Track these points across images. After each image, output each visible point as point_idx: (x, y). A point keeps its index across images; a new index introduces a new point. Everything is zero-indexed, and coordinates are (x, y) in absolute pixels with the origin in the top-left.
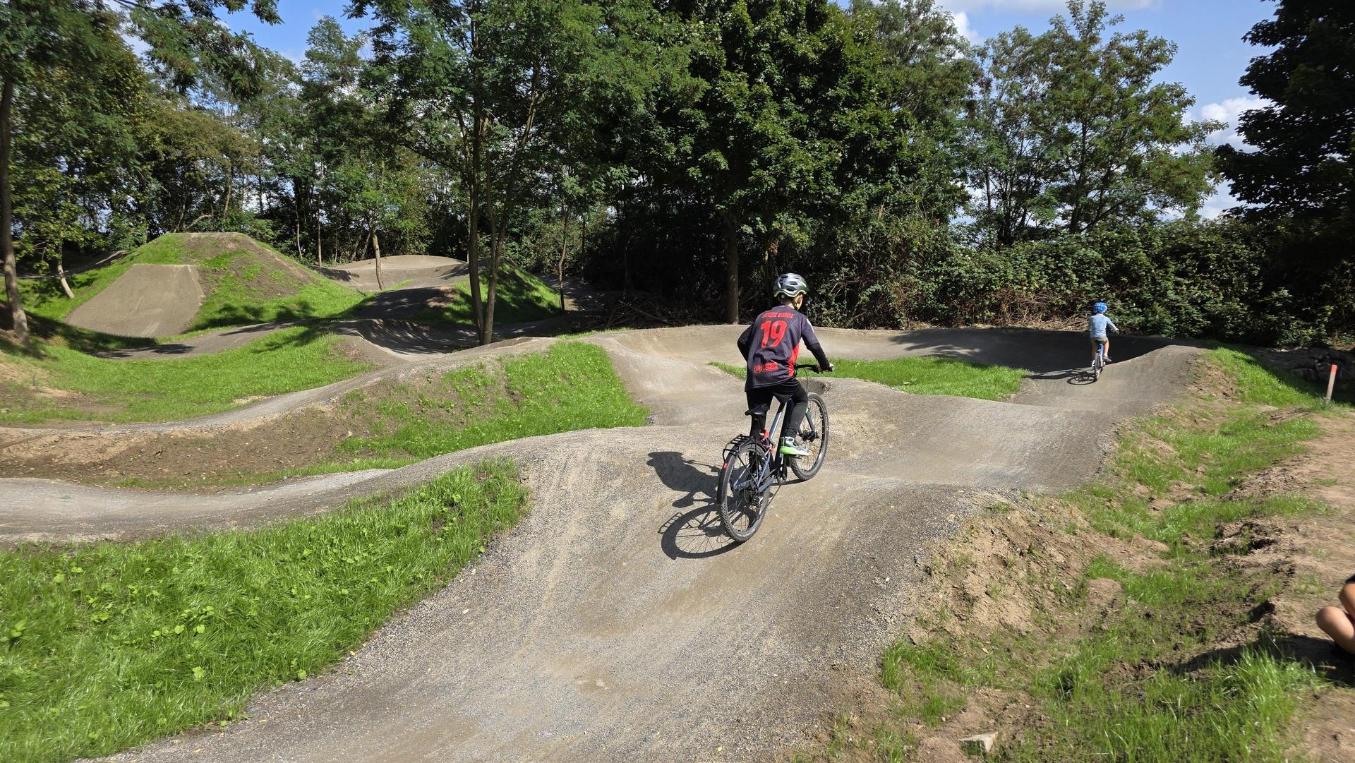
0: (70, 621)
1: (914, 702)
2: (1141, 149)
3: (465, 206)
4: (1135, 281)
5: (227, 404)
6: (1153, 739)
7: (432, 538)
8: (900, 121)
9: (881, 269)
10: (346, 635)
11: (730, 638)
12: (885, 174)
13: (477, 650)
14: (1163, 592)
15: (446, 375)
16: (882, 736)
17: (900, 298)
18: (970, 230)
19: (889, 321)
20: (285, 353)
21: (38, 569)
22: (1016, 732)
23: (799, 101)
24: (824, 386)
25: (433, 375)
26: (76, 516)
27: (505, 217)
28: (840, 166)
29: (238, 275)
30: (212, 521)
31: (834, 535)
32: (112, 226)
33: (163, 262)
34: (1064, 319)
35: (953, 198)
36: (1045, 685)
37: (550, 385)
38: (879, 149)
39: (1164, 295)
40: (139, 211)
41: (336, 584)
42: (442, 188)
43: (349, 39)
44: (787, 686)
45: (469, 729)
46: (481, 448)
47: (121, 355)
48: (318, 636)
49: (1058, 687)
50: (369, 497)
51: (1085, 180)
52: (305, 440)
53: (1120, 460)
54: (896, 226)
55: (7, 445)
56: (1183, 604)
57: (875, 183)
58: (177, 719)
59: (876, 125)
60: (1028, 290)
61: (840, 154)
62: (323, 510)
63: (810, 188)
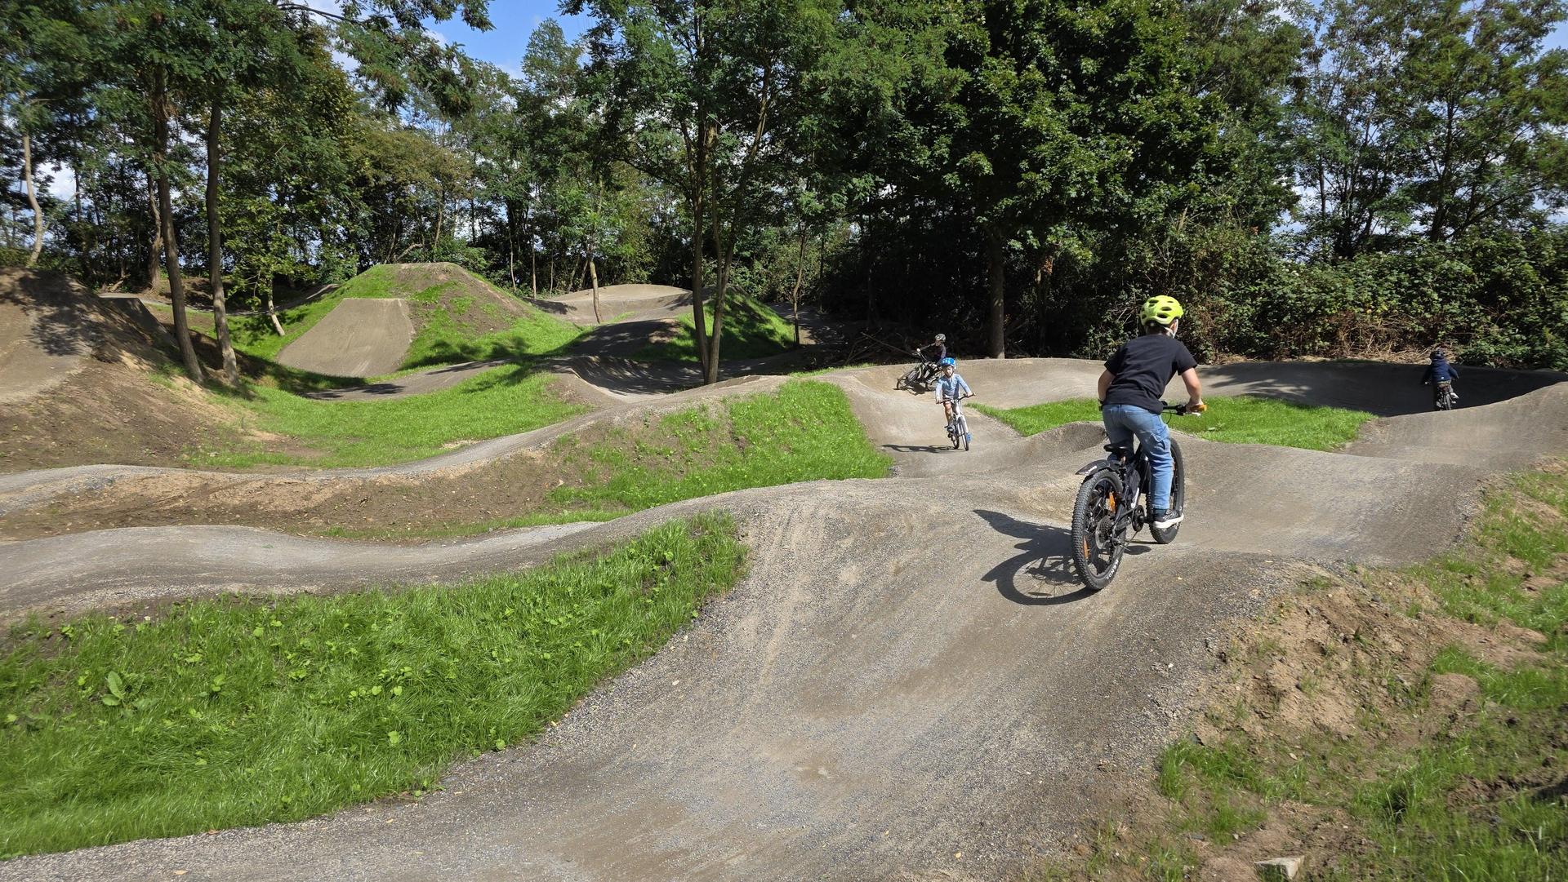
0: (268, 678)
1: (1199, 814)
2: (1527, 133)
3: (690, 228)
4: (1518, 300)
5: (435, 449)
7: (641, 599)
8: (1208, 108)
9: (1183, 290)
10: (547, 703)
11: (975, 727)
12: (1187, 175)
13: (686, 726)
14: (1533, 693)
15: (665, 418)
16: (1157, 852)
17: (1206, 325)
18: (1298, 240)
20: (497, 394)
21: (238, 622)
22: (1329, 857)
23: (1079, 92)
25: (650, 418)
26: (278, 567)
27: (733, 240)
28: (1132, 166)
29: (449, 309)
30: (413, 575)
31: (1105, 610)
32: (323, 258)
33: (373, 296)
34: (1421, 349)
35: (1276, 201)
36: (1369, 803)
37: (780, 430)
38: (1181, 141)
39: (1558, 318)
40: (348, 241)
41: (538, 647)
42: (665, 208)
43: (569, 45)
44: (1041, 786)
45: (675, 815)
46: (697, 500)
47: (331, 396)
48: (518, 703)
49: (1386, 805)
50: (575, 553)
51: (1450, 175)
52: (514, 489)
53: (1486, 526)
54: (1203, 237)
55: (213, 491)
56: (1560, 710)
57: (1176, 185)
58: (371, 786)
59: (1178, 113)
60: (1373, 313)
61: (1131, 152)
62: (527, 566)
63: (1093, 194)
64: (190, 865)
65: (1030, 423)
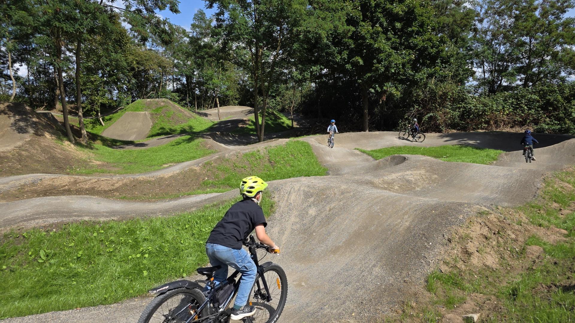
0: (99, 251)
1: (442, 298)
2: (559, 48)
3: (253, 85)
4: (556, 109)
6: (554, 320)
8: (442, 40)
9: (433, 106)
10: (202, 260)
11: (359, 267)
12: (434, 64)
14: (563, 252)
15: (244, 154)
16: (426, 312)
17: (442, 119)
18: (475, 87)
19: (436, 129)
20: (182, 146)
21: (88, 231)
22: (490, 313)
23: (395, 34)
24: (405, 158)
25: (239, 155)
26: (102, 211)
27: (269, 89)
28: (414, 61)
29: (165, 115)
30: (152, 213)
31: (406, 224)
32: (118, 97)
33: (137, 111)
34: (521, 127)
35: (467, 74)
36: (504, 293)
37: (286, 159)
38: (432, 52)
39: (571, 115)
40: (128, 91)
41: (198, 239)
42: (244, 78)
43: (208, 19)
44: (384, 288)
47: (121, 148)
48: (191, 260)
49: (510, 294)
50: (211, 204)
51: (531, 64)
52: (189, 181)
53: (545, 191)
54: (440, 87)
55: (78, 183)
57: (430, 68)
58: (137, 291)
59: (431, 42)
60: (503, 114)
61: (414, 56)
62: (194, 209)
63: (400, 71)
64: (70, 321)
65: (378, 155)
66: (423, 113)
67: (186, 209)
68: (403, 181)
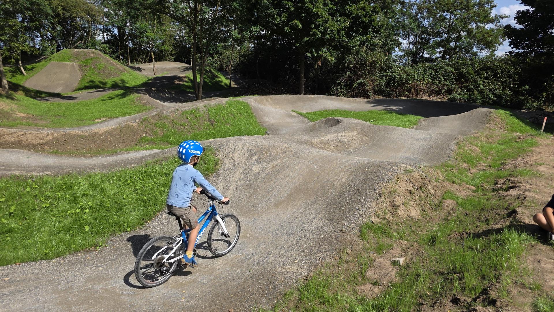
0: (33, 207)
1: (373, 245)
2: (473, 25)
3: (190, 41)
4: (467, 81)
5: (92, 121)
6: (467, 261)
8: (374, 9)
9: (363, 73)
10: (146, 215)
11: (300, 219)
12: (366, 33)
14: (473, 205)
15: (183, 112)
16: (360, 258)
17: (370, 85)
18: (401, 58)
19: (365, 95)
20: (116, 101)
21: (19, 186)
22: (413, 257)
24: (339, 121)
25: (178, 112)
26: (34, 165)
27: (207, 46)
28: (348, 28)
29: (95, 68)
30: (90, 168)
31: (342, 180)
32: (41, 45)
33: (64, 61)
34: (437, 96)
35: (394, 44)
36: (424, 240)
37: (226, 118)
38: (365, 21)
39: (479, 87)
40: (52, 39)
41: (141, 194)
42: (181, 33)
44: (322, 238)
47: (47, 100)
48: (135, 215)
49: (430, 241)
50: (154, 160)
51: (449, 38)
52: (126, 137)
53: (458, 153)
54: (370, 55)
55: (3, 135)
56: (481, 210)
57: (363, 36)
58: (79, 246)
59: (364, 11)
60: (423, 84)
61: (348, 23)
62: (135, 165)
63: (335, 38)
64: (10, 276)
65: (313, 117)
66: (353, 79)
67: (127, 164)
68: (337, 142)
